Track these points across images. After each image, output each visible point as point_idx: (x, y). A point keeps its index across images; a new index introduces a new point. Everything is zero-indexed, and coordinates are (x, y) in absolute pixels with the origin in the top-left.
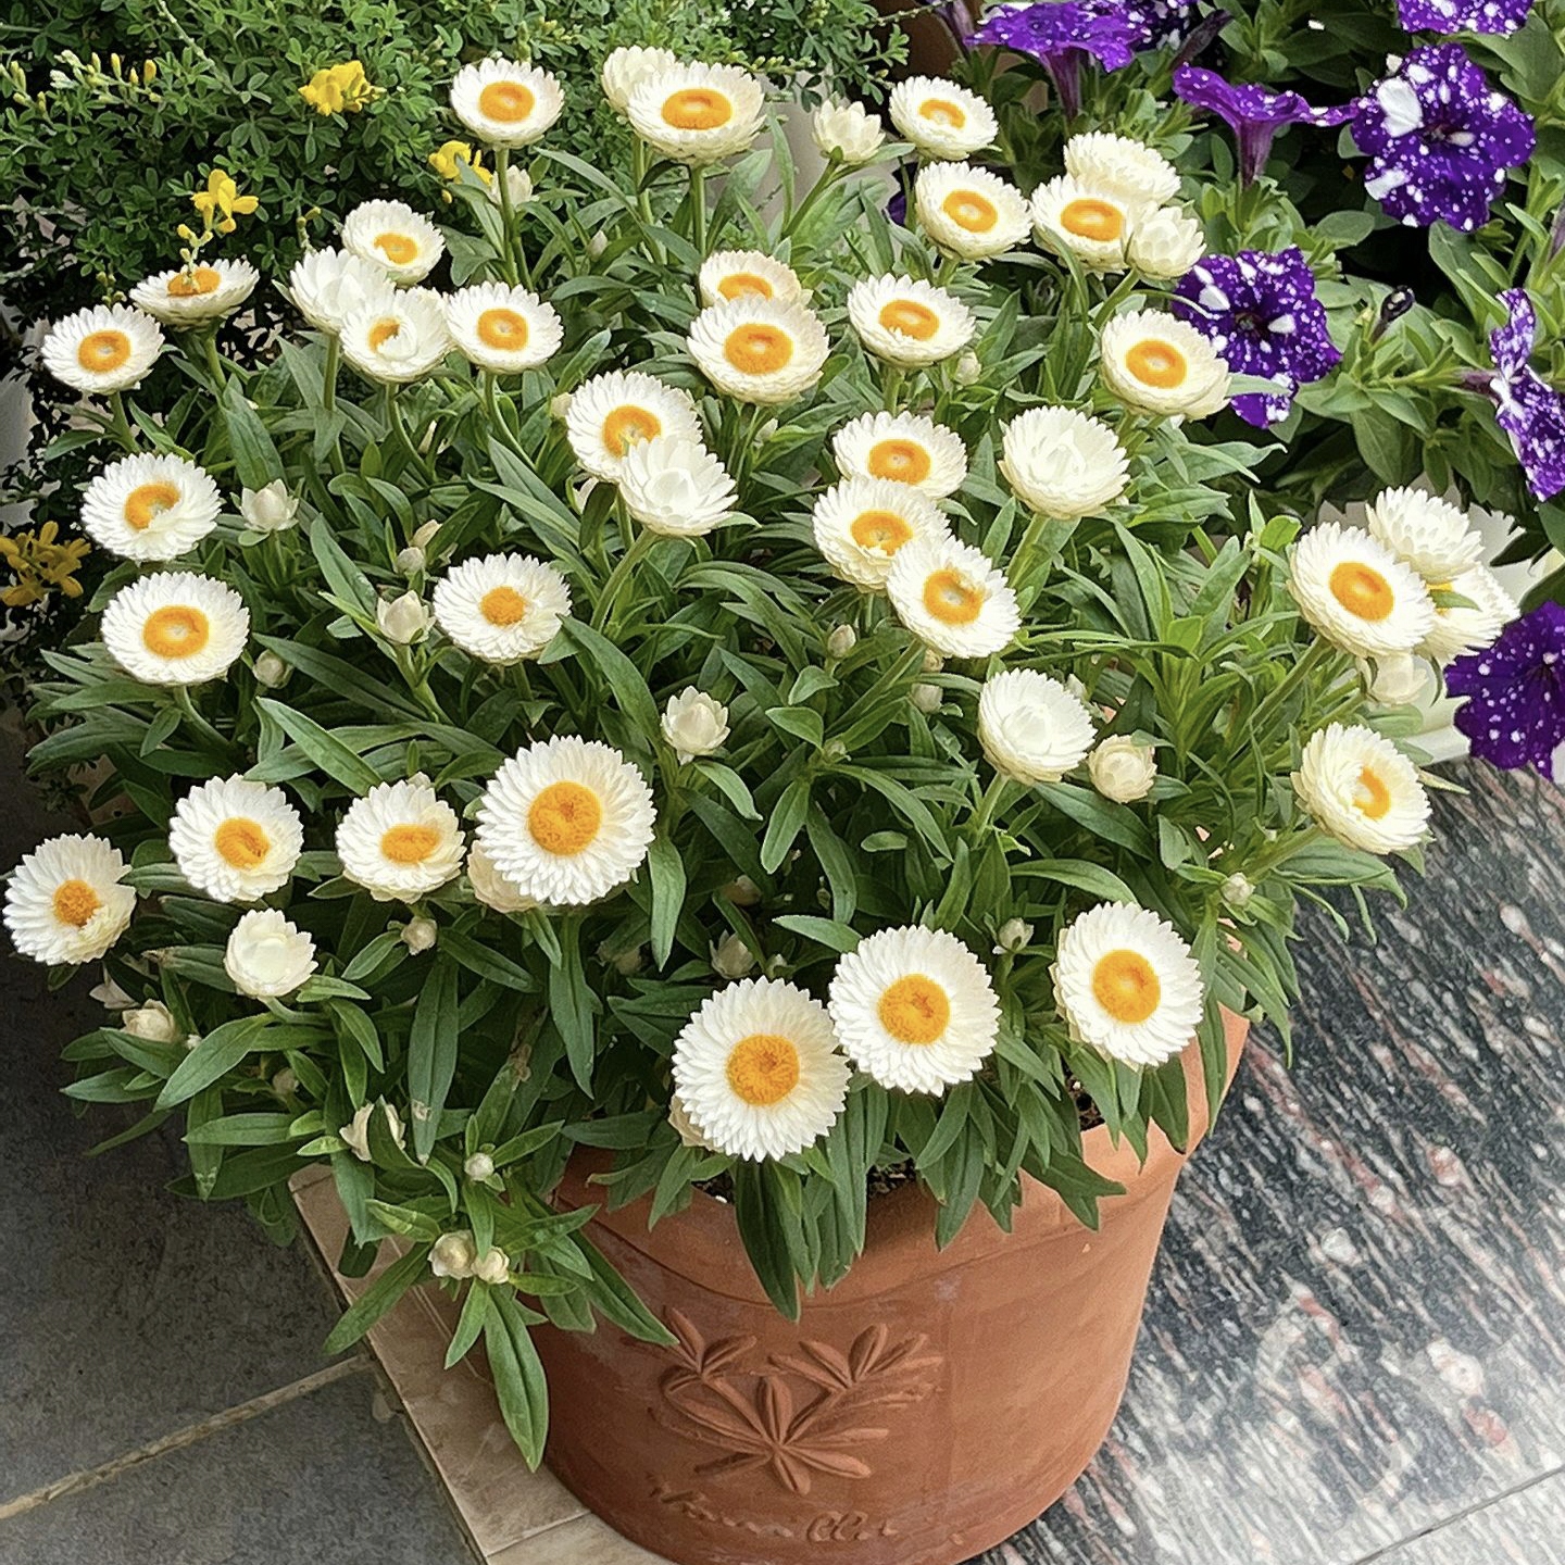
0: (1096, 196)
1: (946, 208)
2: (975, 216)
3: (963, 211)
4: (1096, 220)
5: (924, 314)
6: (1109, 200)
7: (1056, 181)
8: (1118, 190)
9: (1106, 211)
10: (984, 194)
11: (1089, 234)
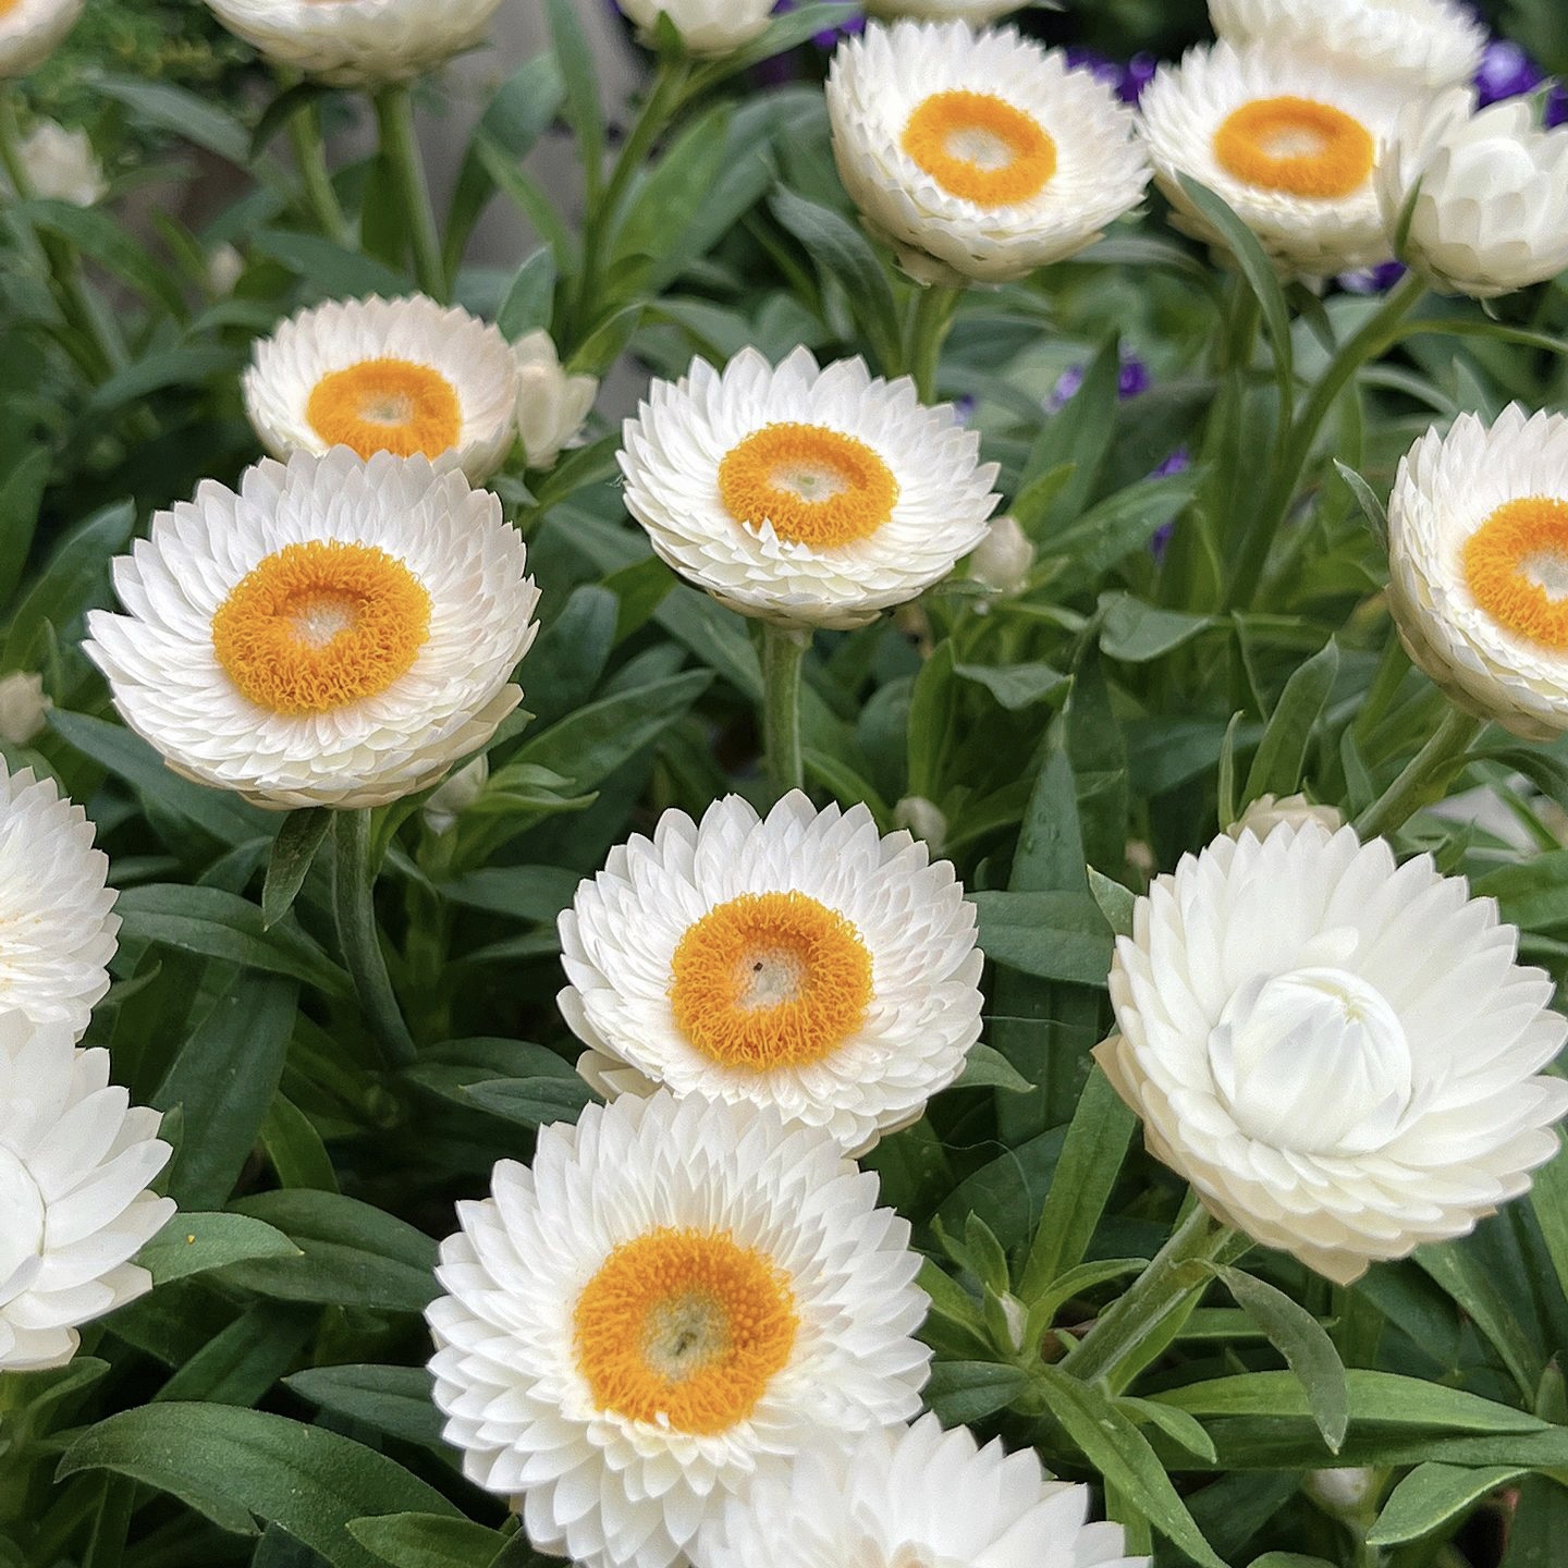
0: (1298, 87)
1: (912, 141)
2: (995, 160)
3: (959, 150)
4: (1294, 148)
5: (853, 465)
6: (1324, 93)
7: (1195, 61)
8: (1350, 68)
9: (1324, 124)
10: (1013, 98)
11: (1293, 182)
